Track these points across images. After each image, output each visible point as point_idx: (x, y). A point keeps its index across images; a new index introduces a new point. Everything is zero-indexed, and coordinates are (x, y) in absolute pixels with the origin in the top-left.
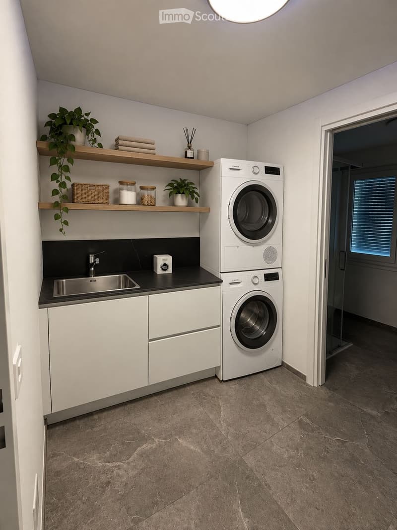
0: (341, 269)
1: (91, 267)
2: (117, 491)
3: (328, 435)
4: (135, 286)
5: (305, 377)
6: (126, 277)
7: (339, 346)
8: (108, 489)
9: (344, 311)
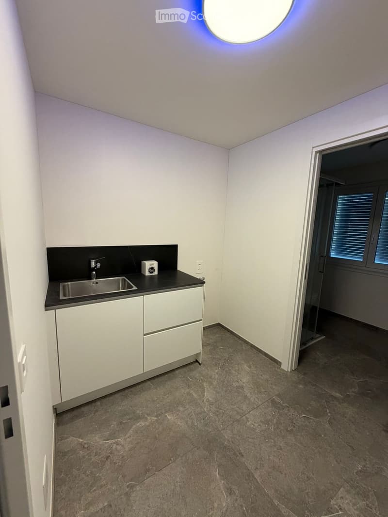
0: (320, 272)
1: (93, 271)
2: (115, 463)
3: (296, 412)
4: (132, 287)
5: (281, 363)
6: (124, 279)
7: (312, 339)
8: (108, 462)
9: (319, 308)
